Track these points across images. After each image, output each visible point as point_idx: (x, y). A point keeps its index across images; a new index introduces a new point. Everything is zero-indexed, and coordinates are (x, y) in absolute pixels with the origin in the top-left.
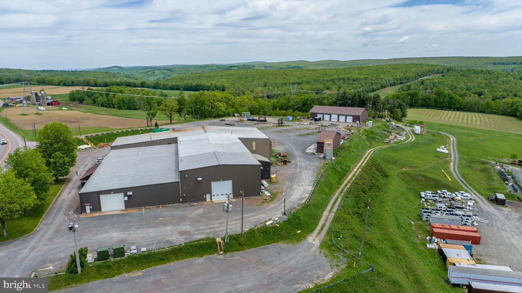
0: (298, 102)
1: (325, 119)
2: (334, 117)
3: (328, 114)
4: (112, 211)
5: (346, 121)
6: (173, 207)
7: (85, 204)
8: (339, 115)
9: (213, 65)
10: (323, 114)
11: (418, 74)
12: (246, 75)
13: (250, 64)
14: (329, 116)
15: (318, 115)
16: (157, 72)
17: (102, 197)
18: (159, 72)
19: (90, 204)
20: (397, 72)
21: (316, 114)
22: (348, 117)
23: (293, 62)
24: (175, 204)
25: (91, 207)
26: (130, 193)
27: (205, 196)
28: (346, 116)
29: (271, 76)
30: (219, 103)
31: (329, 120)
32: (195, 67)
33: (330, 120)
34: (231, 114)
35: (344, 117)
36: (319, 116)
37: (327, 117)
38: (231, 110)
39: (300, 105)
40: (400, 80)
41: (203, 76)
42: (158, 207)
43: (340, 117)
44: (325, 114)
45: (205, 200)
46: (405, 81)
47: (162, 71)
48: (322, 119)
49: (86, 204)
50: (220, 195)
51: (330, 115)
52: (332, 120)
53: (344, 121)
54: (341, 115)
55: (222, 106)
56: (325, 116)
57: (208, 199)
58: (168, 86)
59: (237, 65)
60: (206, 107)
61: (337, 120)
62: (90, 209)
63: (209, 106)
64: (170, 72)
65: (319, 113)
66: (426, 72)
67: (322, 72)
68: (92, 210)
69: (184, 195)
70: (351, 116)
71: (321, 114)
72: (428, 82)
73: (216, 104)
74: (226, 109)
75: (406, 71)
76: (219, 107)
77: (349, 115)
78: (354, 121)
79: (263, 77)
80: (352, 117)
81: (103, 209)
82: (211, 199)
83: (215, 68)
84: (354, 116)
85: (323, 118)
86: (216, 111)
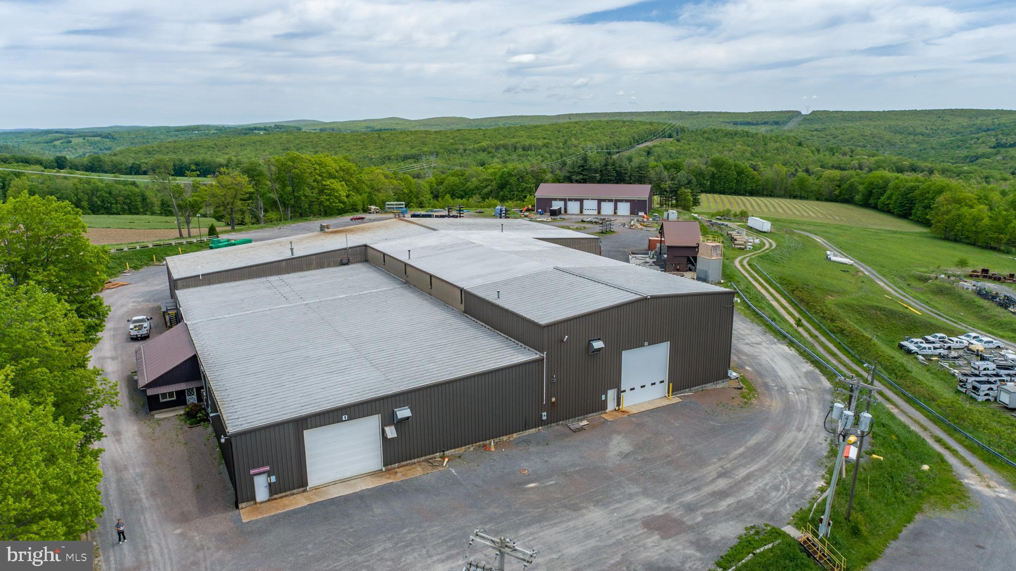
0: (486, 180)
1: (569, 211)
2: (590, 206)
3: (576, 200)
4: (343, 481)
5: (615, 213)
6: (527, 441)
7: (252, 472)
8: (600, 201)
9: (208, 127)
10: (565, 200)
11: (634, 138)
12: (297, 142)
13: (292, 124)
14: (578, 203)
15: (553, 202)
16: (75, 141)
17: (311, 437)
18: (81, 140)
19: (267, 468)
20: (596, 134)
21: (549, 201)
22: (619, 204)
23: (376, 120)
24: (527, 432)
25: (273, 479)
26: (404, 413)
27: (603, 397)
28: (616, 201)
29: (354, 143)
30: (332, 180)
31: (579, 212)
32: (168, 130)
33: (581, 212)
34: (360, 207)
35: (612, 204)
36: (556, 205)
37: (573, 207)
38: (357, 198)
39: (495, 187)
40: (607, 149)
41: (199, 146)
42: (479, 446)
43: (603, 204)
44: (570, 200)
45: (603, 406)
46: (615, 151)
47: (90, 138)
48: (563, 211)
49: (256, 471)
50: (638, 388)
51: (581, 201)
52: (585, 212)
53: (613, 213)
54: (605, 200)
55: (341, 189)
56: (570, 204)
57: (611, 405)
58: (123, 166)
59: (262, 126)
60: (308, 191)
61: (595, 212)
62: (270, 485)
63: (313, 188)
64: (108, 140)
65: (556, 199)
66: (646, 135)
67: (456, 134)
68: (274, 490)
69: (553, 400)
70: (627, 201)
71: (561, 200)
72: (659, 150)
73: (328, 183)
74: (347, 196)
75: (612, 133)
76: (333, 189)
77: (621, 201)
78: (633, 212)
79: (337, 145)
80: (628, 204)
81: (314, 478)
82: (619, 404)
83: (215, 131)
84: (632, 202)
85: (565, 209)
86: (328, 200)
